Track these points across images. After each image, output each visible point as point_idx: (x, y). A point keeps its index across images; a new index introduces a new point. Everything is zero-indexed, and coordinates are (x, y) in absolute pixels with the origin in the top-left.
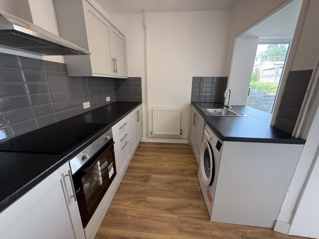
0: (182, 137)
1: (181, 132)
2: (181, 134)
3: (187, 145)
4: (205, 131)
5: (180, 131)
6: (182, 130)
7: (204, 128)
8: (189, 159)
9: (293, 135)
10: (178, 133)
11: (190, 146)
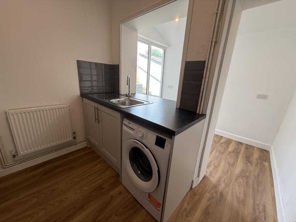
0: (76, 142)
1: (75, 135)
2: (75, 138)
3: (86, 148)
4: (124, 128)
5: (73, 135)
6: (74, 133)
7: (122, 124)
8: (99, 166)
9: (198, 112)
10: (71, 139)
11: (90, 148)
